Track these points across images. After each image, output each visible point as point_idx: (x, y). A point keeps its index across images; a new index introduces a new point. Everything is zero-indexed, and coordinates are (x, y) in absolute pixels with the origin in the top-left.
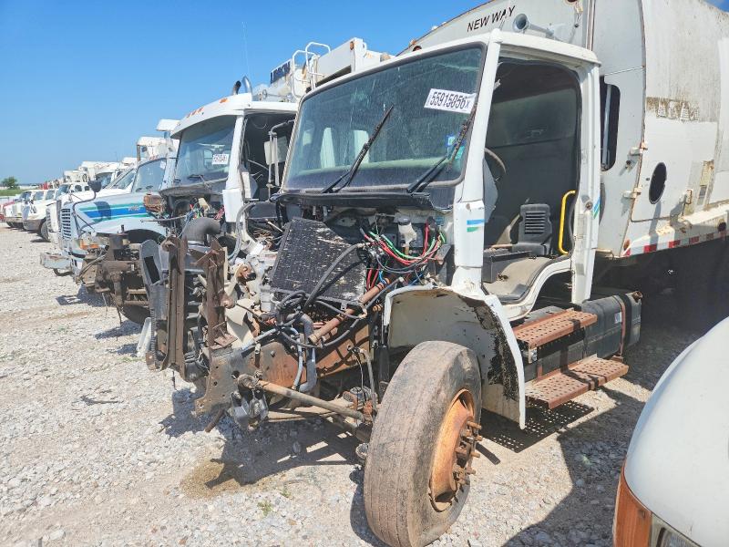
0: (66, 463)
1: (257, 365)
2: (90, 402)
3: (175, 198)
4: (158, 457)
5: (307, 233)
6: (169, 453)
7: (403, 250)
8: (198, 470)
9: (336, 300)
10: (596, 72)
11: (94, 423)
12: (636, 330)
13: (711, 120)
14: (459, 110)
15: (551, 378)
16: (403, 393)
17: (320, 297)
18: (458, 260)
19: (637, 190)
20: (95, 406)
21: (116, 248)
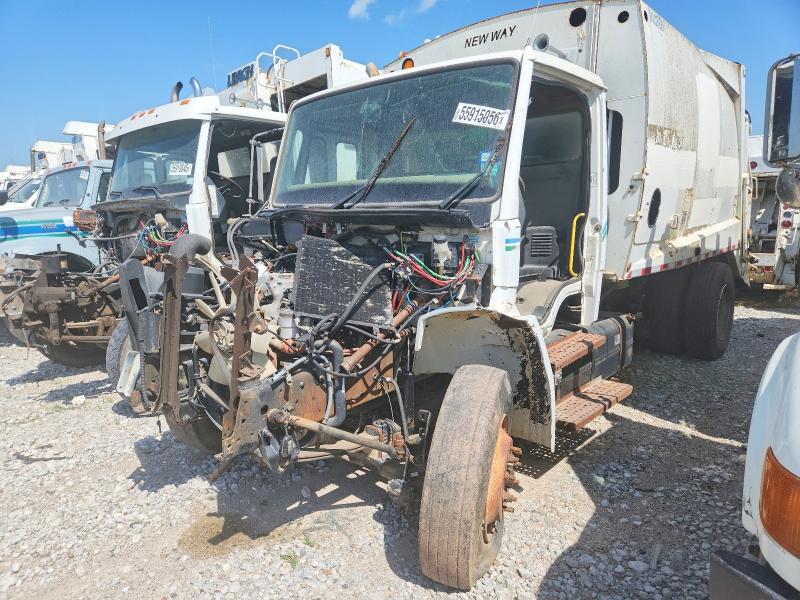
0: (22, 533)
1: (286, 398)
2: (28, 460)
3: (115, 214)
4: (141, 517)
5: (320, 252)
6: (154, 511)
7: (437, 270)
8: (195, 527)
9: (368, 324)
10: (603, 96)
11: (41, 484)
12: (630, 351)
13: (693, 150)
14: (491, 126)
15: (568, 400)
16: (458, 418)
17: (349, 321)
18: (496, 279)
19: (640, 214)
20: (36, 465)
21: (52, 272)
